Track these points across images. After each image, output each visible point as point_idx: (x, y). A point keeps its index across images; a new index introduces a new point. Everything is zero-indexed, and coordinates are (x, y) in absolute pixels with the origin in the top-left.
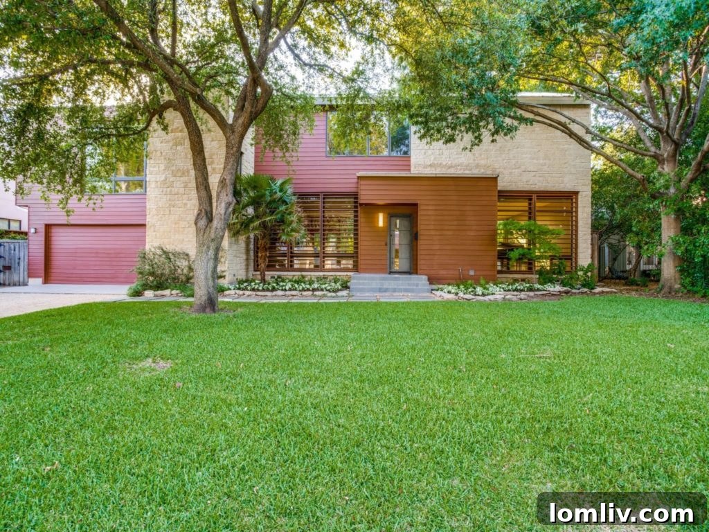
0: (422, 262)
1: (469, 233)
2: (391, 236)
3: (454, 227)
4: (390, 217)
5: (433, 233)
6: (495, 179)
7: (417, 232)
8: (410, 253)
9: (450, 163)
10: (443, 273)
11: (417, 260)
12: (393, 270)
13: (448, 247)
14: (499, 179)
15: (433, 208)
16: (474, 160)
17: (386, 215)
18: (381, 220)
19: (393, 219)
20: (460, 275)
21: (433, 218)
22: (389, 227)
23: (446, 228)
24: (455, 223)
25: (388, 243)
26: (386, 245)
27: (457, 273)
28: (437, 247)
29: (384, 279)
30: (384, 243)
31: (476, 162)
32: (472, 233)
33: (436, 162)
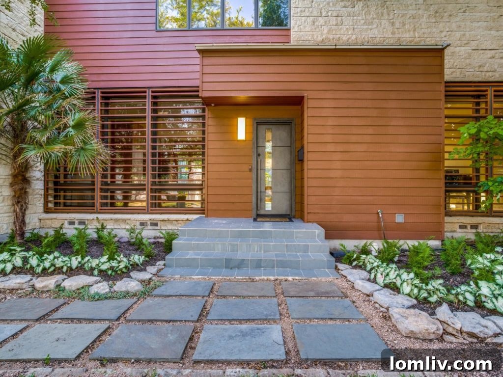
0: (312, 200)
1: (393, 148)
2: (259, 155)
3: (368, 139)
4: (257, 125)
5: (331, 148)
6: (438, 53)
7: (302, 147)
8: (290, 183)
9: (354, 37)
10: (348, 219)
11: (302, 195)
12: (262, 212)
13: (357, 174)
14: (446, 51)
15: (332, 104)
16: (393, 33)
17: (250, 121)
18: (242, 128)
19: (262, 128)
20: (379, 222)
21: (330, 122)
22: (256, 141)
23: (353, 139)
24: (370, 131)
25: (254, 166)
26: (251, 170)
27: (374, 218)
28: (338, 174)
29: (241, 235)
30: (246, 168)
31: (397, 36)
32: (402, 148)
33: (331, 37)
